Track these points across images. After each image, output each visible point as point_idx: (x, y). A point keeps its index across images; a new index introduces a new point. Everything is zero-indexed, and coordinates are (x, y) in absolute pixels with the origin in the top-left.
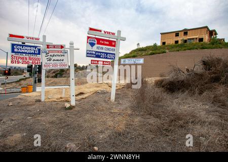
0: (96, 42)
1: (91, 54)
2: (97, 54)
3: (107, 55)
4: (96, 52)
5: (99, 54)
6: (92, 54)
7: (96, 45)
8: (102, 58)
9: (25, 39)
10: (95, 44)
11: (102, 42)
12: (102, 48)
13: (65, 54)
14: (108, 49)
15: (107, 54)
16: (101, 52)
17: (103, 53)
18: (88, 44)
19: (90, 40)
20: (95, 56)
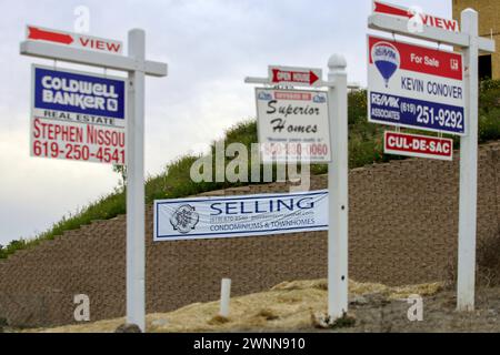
0: (397, 61)
1: (383, 107)
2: (404, 107)
3: (436, 114)
4: (402, 100)
5: (412, 108)
6: (389, 108)
7: (400, 73)
8: (422, 124)
9: (76, 45)
10: (394, 67)
11: (419, 60)
12: (419, 86)
13: (322, 107)
14: (440, 89)
15: (437, 107)
16: (417, 102)
17: (424, 103)
18: (374, 66)
19: (378, 52)
20: (396, 115)
